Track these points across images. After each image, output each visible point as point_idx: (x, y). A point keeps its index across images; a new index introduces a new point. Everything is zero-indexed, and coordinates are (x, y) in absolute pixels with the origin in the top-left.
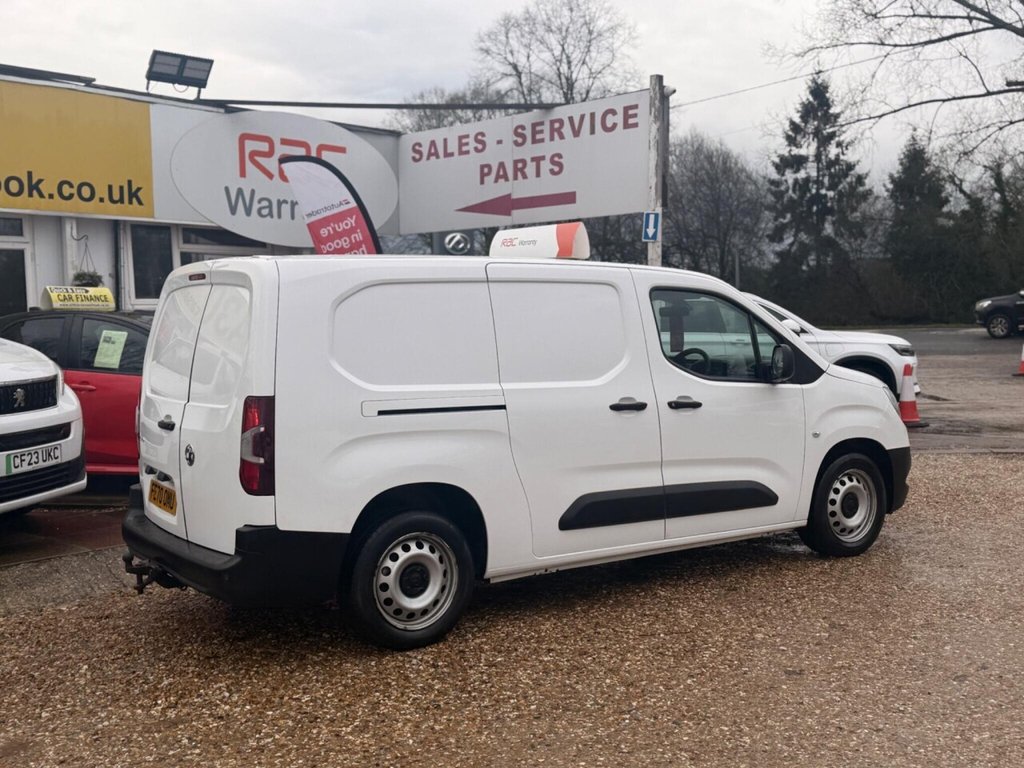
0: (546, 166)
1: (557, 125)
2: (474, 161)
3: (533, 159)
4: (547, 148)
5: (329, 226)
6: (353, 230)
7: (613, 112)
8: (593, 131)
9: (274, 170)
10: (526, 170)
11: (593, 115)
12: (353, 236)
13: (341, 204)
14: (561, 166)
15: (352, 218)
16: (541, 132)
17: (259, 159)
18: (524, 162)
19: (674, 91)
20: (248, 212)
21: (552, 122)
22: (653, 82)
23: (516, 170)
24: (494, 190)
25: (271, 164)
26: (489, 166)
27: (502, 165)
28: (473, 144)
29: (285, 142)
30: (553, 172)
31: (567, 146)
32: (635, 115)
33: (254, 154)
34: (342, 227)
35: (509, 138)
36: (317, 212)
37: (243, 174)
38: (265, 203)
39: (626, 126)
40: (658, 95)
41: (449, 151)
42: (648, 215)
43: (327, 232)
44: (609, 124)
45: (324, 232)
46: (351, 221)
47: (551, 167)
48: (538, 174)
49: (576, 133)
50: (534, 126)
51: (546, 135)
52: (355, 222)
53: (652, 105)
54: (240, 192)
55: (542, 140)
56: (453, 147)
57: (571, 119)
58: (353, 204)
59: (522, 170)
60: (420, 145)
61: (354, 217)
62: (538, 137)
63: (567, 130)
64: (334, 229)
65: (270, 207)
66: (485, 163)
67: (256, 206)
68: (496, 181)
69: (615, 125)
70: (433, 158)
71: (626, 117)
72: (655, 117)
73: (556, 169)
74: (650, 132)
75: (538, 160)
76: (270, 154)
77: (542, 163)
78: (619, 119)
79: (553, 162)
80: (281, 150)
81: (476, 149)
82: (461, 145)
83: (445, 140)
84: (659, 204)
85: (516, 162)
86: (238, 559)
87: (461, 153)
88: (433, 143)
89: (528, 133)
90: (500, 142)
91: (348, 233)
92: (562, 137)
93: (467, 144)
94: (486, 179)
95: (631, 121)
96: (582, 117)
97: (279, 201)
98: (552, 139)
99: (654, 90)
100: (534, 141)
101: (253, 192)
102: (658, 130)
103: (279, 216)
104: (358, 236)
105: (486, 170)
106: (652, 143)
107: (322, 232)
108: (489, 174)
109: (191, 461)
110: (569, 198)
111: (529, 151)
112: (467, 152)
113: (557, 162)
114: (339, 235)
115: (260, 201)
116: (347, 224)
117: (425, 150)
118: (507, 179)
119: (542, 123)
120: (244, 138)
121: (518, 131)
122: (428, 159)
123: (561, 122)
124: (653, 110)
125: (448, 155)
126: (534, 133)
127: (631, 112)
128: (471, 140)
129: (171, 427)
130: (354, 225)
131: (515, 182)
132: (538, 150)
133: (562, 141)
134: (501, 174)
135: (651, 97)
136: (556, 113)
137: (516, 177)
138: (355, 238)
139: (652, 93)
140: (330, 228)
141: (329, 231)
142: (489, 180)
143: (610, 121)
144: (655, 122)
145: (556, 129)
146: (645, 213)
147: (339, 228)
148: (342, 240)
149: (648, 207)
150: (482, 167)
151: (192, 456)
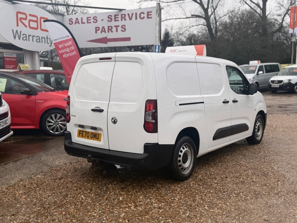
0: (120, 29)
1: (123, 16)
2: (93, 26)
3: (115, 26)
4: (120, 23)
5: (62, 44)
6: (70, 46)
7: (144, 13)
8: (136, 19)
9: (27, 24)
10: (113, 30)
11: (136, 14)
12: (71, 48)
13: (66, 37)
14: (125, 29)
15: (70, 42)
16: (118, 18)
17: (23, 21)
18: (112, 27)
19: (163, 8)
20: (19, 39)
21: (122, 15)
22: (157, 5)
23: (109, 29)
24: (100, 35)
25: (26, 22)
26: (99, 28)
27: (103, 28)
28: (92, 20)
29: (30, 15)
30: (122, 31)
31: (127, 23)
32: (151, 15)
33: (21, 18)
34: (67, 44)
35: (106, 19)
36: (58, 39)
37: (18, 25)
38: (24, 36)
39: (148, 18)
40: (159, 9)
41: (83, 22)
42: (156, 46)
43: (61, 46)
44: (142, 17)
45: (60, 46)
46: (70, 43)
47: (122, 29)
48: (117, 31)
49: (130, 19)
50: (115, 16)
51: (120, 19)
52: (71, 43)
53: (157, 12)
54: (17, 31)
55: (118, 20)
56: (85, 20)
57: (128, 14)
58: (71, 37)
59: (111, 30)
60: (72, 19)
61: (71, 41)
62: (117, 19)
63: (127, 18)
64: (64, 45)
65: (26, 37)
66: (97, 26)
67: (22, 37)
68: (101, 32)
69: (144, 17)
70: (77, 24)
71: (148, 15)
72: (158, 15)
73: (123, 30)
74: (156, 20)
75: (117, 27)
76: (26, 19)
77: (118, 28)
78: (145, 15)
79: (122, 27)
80: (29, 18)
81: (94, 22)
82: (88, 20)
83: (82, 18)
84: (159, 42)
85: (109, 27)
86: (146, 155)
87: (88, 23)
88: (77, 19)
89: (113, 18)
90: (102, 20)
91: (69, 47)
92: (125, 20)
93: (90, 20)
94: (98, 32)
95: (150, 16)
96: (132, 14)
97: (29, 35)
98: (122, 20)
99: (158, 7)
100: (115, 20)
101: (21, 32)
102: (159, 20)
103: (29, 40)
105: (97, 29)
106: (157, 24)
107: (59, 46)
108: (99, 30)
109: (115, 122)
110: (128, 39)
111: (113, 23)
112: (90, 23)
113: (124, 28)
114: (66, 47)
115: (23, 35)
116: (68, 44)
117: (74, 21)
118: (105, 32)
119: (118, 15)
120: (18, 13)
121: (110, 17)
122: (75, 24)
123: (125, 15)
124: (157, 13)
125: (82, 23)
126: (115, 18)
127: (149, 13)
128: (92, 19)
129: (101, 111)
130: (71, 44)
131: (109, 33)
132: (117, 23)
133: (125, 21)
134: (103, 30)
135: (157, 9)
136: (123, 12)
137: (109, 32)
138: (72, 48)
139: (157, 8)
140: (62, 45)
141: (62, 46)
142: (99, 32)
143: (142, 16)
144: (158, 17)
145: (123, 17)
146: (155, 45)
147: (66, 45)
148: (67, 49)
149: (156, 43)
150: (96, 28)
151: (116, 121)
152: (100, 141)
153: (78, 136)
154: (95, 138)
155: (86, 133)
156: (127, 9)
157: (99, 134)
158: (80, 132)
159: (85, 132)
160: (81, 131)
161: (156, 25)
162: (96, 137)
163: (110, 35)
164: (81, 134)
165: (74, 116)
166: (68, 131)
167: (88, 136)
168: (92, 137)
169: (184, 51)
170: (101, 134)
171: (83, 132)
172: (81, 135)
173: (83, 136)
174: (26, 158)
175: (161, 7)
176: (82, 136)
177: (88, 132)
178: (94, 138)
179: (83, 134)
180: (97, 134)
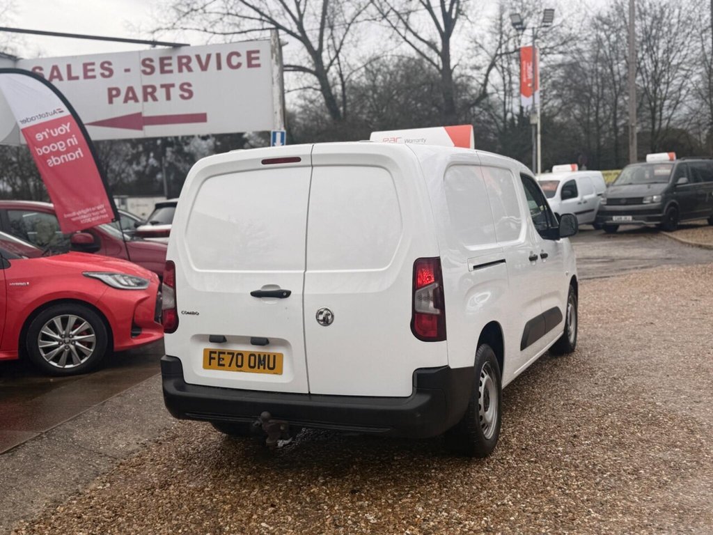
0: (175, 92)
1: (184, 61)
2: (101, 85)
3: (162, 86)
4: (177, 78)
5: (44, 131)
6: (67, 136)
7: (238, 54)
8: (219, 67)
10: (156, 94)
11: (218, 56)
12: (68, 141)
13: (55, 112)
14: (191, 94)
15: (66, 125)
16: (170, 65)
18: (154, 88)
19: (287, 43)
21: (180, 58)
22: (274, 35)
23: (145, 94)
24: (121, 108)
26: (118, 90)
27: (130, 89)
28: (98, 71)
30: (182, 97)
31: (195, 77)
32: (258, 58)
34: (57, 132)
35: (137, 68)
36: (32, 119)
39: (250, 65)
40: (277, 44)
41: (74, 74)
42: (275, 133)
43: (41, 136)
44: (234, 63)
45: (39, 137)
47: (181, 93)
48: (168, 98)
49: (204, 68)
50: (162, 60)
51: (175, 67)
52: (70, 128)
53: (273, 51)
55: (171, 72)
56: (78, 72)
57: (198, 57)
58: (67, 113)
59: (152, 94)
61: (69, 124)
62: (167, 68)
63: (194, 64)
64: (49, 134)
66: (114, 86)
68: (126, 101)
69: (239, 65)
70: (56, 80)
71: (250, 59)
72: (277, 60)
73: (187, 94)
74: (272, 71)
75: (168, 87)
77: (172, 90)
78: (243, 60)
79: (182, 88)
81: (103, 75)
82: (86, 71)
83: (69, 67)
84: (283, 125)
85: (145, 88)
87: (86, 77)
88: (55, 68)
89: (156, 64)
90: (127, 70)
91: (63, 138)
92: (190, 70)
93: (93, 70)
94: (115, 99)
95: (254, 62)
96: (209, 56)
98: (180, 70)
99: (274, 40)
100: (163, 71)
102: (279, 70)
104: (74, 141)
105: (114, 93)
106: (275, 80)
107: (37, 136)
108: (118, 94)
109: (326, 321)
110: (202, 118)
111: (157, 79)
112: (94, 77)
113: (187, 92)
114: (56, 140)
116: (62, 130)
117: (46, 73)
118: (136, 100)
119: (170, 58)
121: (147, 63)
122: (50, 80)
123: (189, 58)
124: (274, 55)
125: (70, 78)
126: (162, 65)
127: (253, 55)
128: (97, 68)
129: (283, 294)
130: (69, 131)
131: (145, 103)
132: (167, 79)
133: (190, 73)
134: (131, 95)
135: (272, 46)
136: (183, 52)
137: (145, 99)
138: (71, 142)
139: (273, 43)
140: (45, 133)
141: (44, 136)
142: (118, 101)
143: (235, 61)
144: (277, 64)
145: (184, 64)
146: (272, 131)
147: (55, 133)
148: (58, 144)
149: (274, 127)
150: (110, 90)
151: (330, 317)
152: (280, 373)
153: (205, 367)
154: (262, 367)
155: (231, 356)
156: (192, 44)
157: (274, 356)
158: (213, 355)
159: (229, 353)
160: (215, 353)
161: (273, 83)
162: (267, 363)
163: (149, 109)
164: (213, 359)
165: (193, 313)
166: (168, 356)
167: (239, 364)
168: (252, 364)
169: (419, 141)
170: (281, 355)
171: (224, 353)
172: (215, 362)
173: (224, 365)
174: (34, 439)
175: (281, 41)
176: (219, 365)
177: (240, 354)
178: (259, 368)
179: (223, 359)
180: (269, 356)
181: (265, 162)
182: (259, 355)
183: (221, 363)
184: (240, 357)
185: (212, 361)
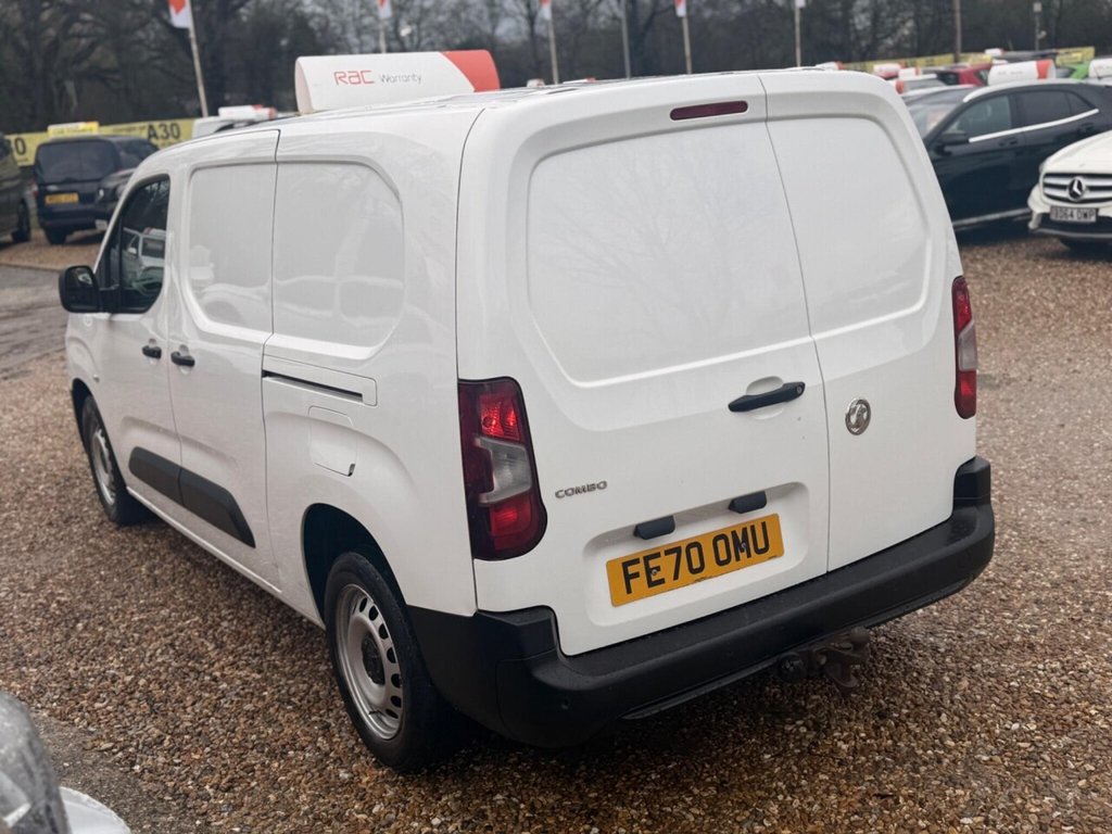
152: (779, 552)
153: (617, 603)
154: (743, 555)
155: (676, 555)
157: (764, 525)
158: (632, 570)
159: (668, 552)
160: (636, 561)
162: (747, 544)
164: (632, 578)
165: (591, 488)
167: (696, 565)
168: (723, 557)
170: (775, 517)
171: (657, 555)
173: (662, 581)
176: (651, 584)
177: (696, 545)
178: (738, 559)
179: (658, 568)
180: (753, 528)
181: (679, 113)
182: (734, 533)
183: (654, 578)
184: (694, 552)
185: (632, 581)
